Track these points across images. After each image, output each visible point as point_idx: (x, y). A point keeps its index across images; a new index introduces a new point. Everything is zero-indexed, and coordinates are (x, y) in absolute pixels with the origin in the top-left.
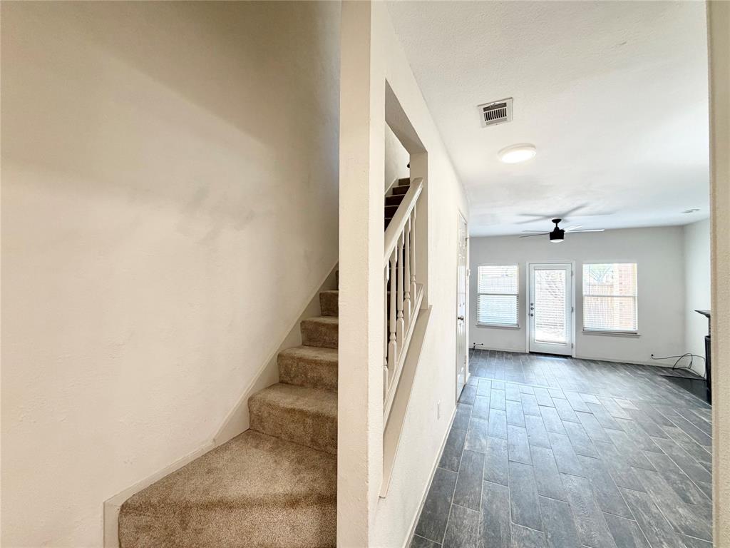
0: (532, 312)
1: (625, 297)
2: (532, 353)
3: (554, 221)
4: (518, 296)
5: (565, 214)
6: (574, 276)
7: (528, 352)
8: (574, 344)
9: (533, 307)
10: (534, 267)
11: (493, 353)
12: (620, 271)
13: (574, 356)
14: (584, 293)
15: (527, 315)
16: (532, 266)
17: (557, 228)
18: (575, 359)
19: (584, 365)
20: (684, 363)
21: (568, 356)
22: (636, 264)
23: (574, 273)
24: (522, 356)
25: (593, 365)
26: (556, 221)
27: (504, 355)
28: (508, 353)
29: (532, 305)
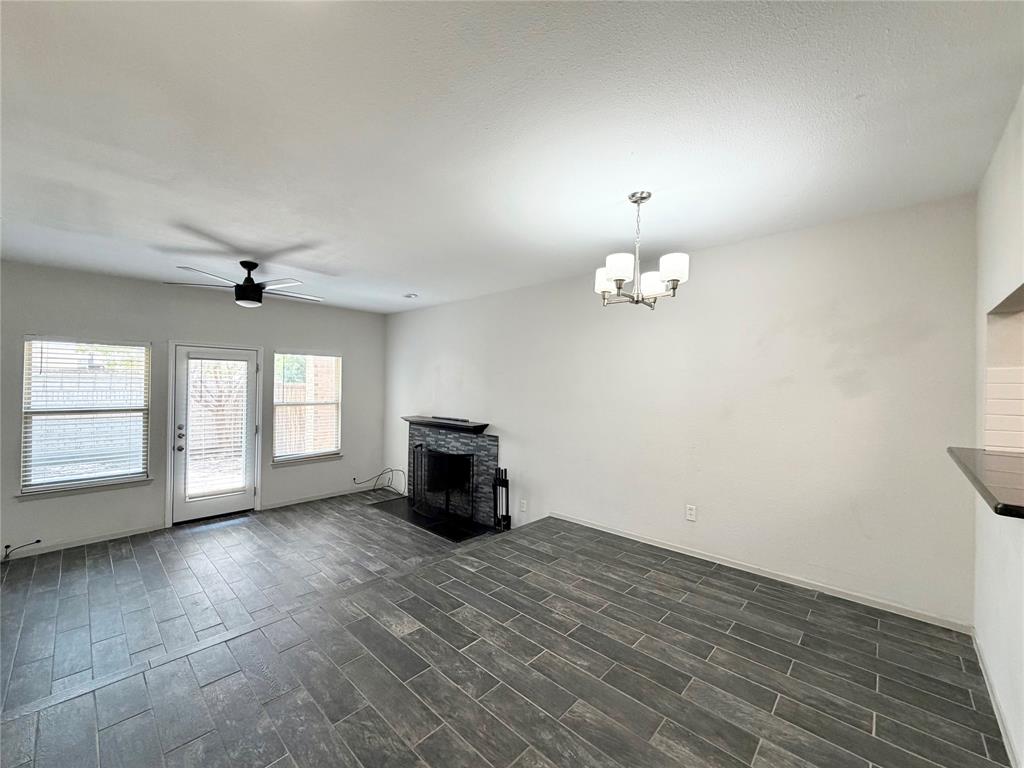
0: (181, 442)
1: (328, 404)
2: (178, 525)
3: (244, 264)
4: (146, 412)
5: (270, 255)
6: (261, 373)
7: (171, 525)
8: (259, 487)
9: (183, 432)
10: (188, 353)
11: (74, 557)
12: (316, 366)
13: (258, 508)
14: (276, 401)
15: (170, 448)
16: (182, 351)
17: (249, 279)
18: (260, 512)
19: (275, 519)
20: (384, 482)
21: (249, 511)
22: (340, 359)
23: (261, 368)
24: (158, 539)
25: (289, 515)
26: (250, 266)
27: (111, 552)
28: (119, 542)
29: (180, 428)
